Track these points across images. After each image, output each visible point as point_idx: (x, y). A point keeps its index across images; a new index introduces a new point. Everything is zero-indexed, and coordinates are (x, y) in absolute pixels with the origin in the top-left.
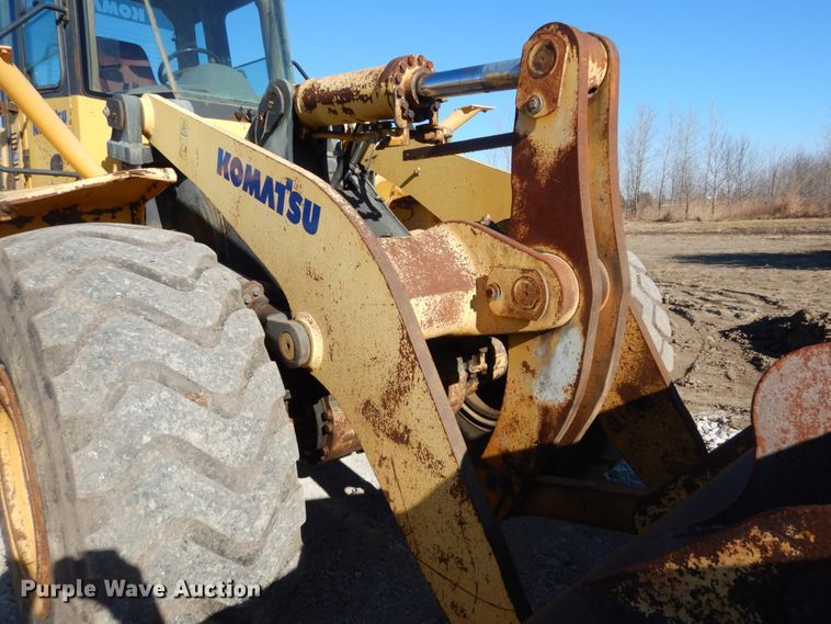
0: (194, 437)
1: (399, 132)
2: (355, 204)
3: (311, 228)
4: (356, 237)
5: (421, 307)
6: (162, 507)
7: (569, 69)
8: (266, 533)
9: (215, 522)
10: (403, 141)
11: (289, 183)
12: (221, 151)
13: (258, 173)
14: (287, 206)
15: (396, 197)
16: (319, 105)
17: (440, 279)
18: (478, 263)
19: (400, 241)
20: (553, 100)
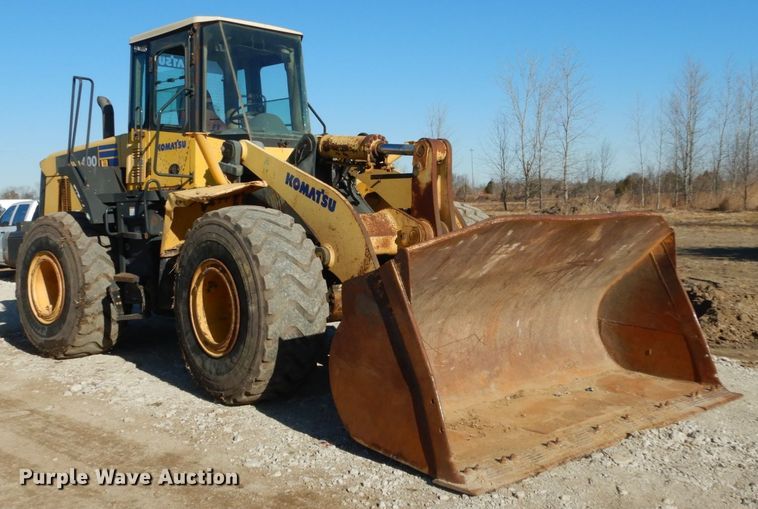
0: (297, 276)
1: (369, 167)
2: (346, 196)
3: (332, 209)
4: (350, 213)
5: (374, 241)
6: (288, 295)
7: (429, 155)
8: (317, 314)
9: (302, 304)
10: (371, 170)
11: (323, 191)
12: (288, 174)
13: (307, 186)
14: (321, 200)
15: (368, 192)
16: (331, 151)
17: (383, 230)
18: (398, 225)
19: (367, 215)
20: (424, 166)
